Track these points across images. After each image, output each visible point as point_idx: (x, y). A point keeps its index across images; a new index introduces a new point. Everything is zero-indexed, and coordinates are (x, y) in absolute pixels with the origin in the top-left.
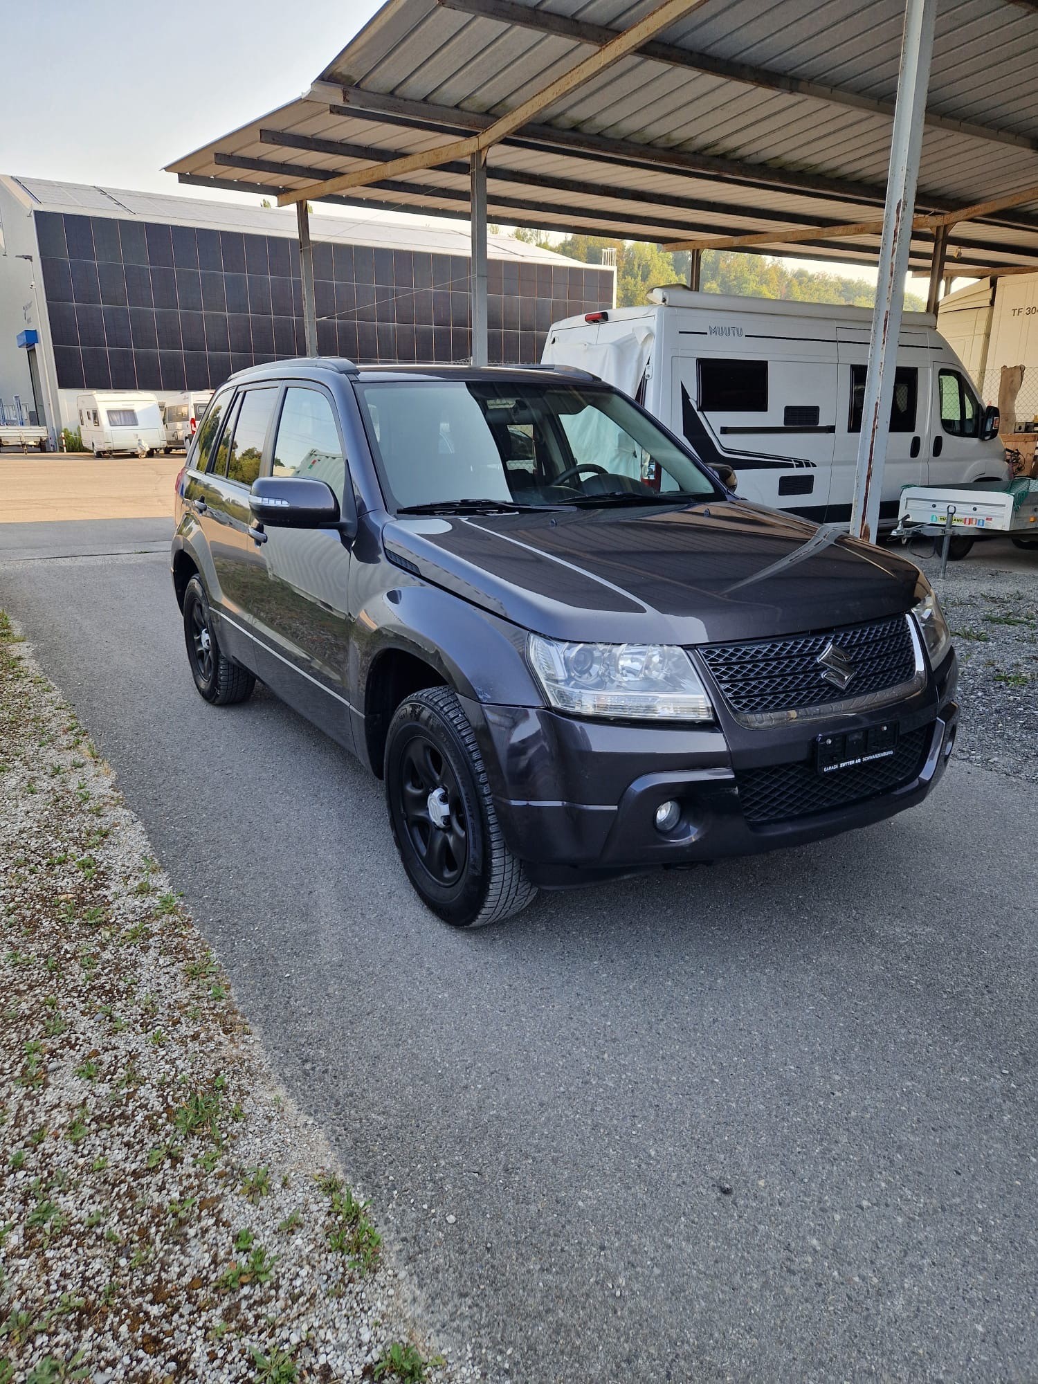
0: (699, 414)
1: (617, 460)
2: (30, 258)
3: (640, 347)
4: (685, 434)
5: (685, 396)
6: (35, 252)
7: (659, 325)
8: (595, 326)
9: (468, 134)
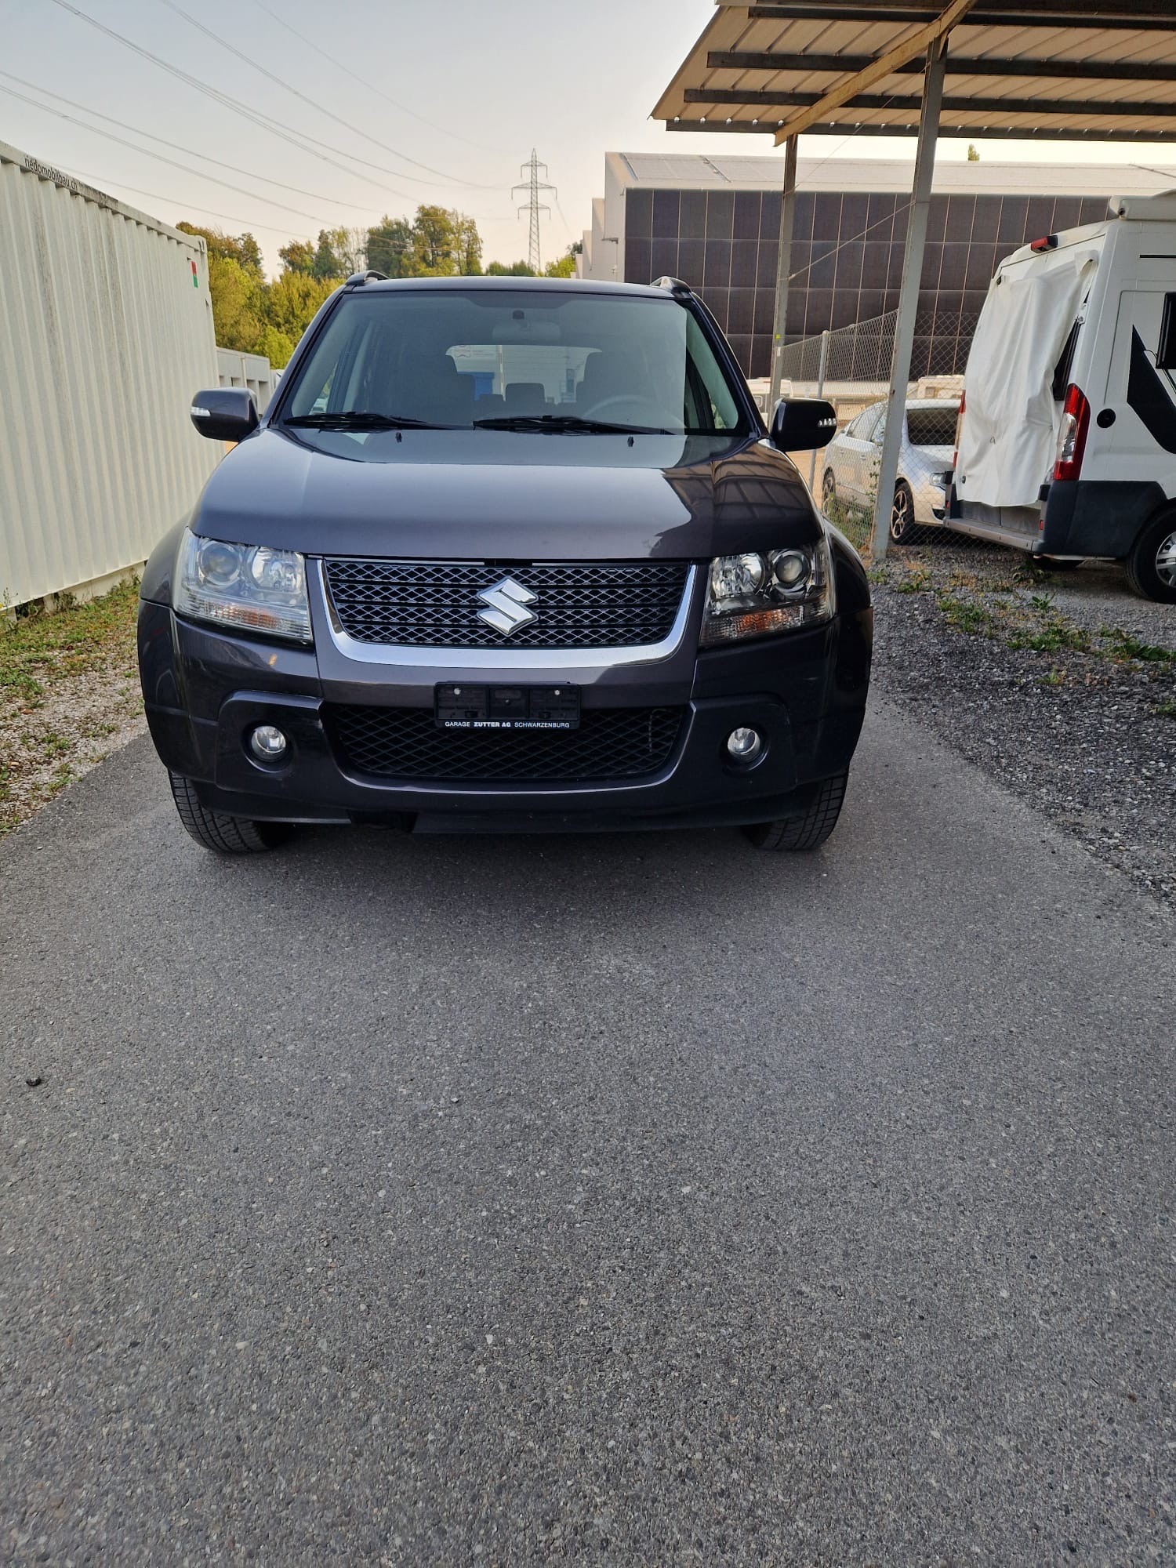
0: (1160, 374)
1: (1025, 436)
2: (616, 241)
3: (1077, 280)
4: (1131, 400)
5: (1137, 346)
6: (621, 236)
7: (1108, 245)
8: (1044, 256)
9: (928, 19)
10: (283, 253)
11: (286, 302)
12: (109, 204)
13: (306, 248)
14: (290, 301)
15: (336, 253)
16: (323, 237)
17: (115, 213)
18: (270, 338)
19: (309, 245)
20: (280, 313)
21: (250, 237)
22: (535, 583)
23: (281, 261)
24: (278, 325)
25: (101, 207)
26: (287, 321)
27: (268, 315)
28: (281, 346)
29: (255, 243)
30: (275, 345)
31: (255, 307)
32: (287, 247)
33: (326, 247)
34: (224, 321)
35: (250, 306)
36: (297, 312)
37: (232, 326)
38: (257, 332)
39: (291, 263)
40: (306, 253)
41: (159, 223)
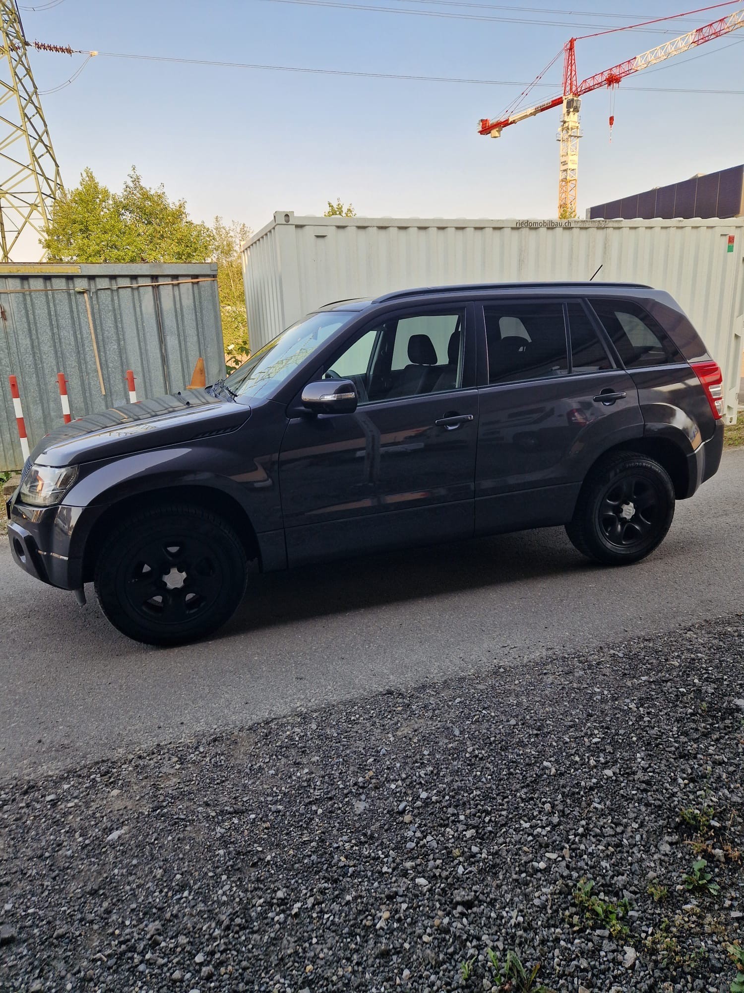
12: (610, 225)
17: (618, 228)
25: (600, 228)
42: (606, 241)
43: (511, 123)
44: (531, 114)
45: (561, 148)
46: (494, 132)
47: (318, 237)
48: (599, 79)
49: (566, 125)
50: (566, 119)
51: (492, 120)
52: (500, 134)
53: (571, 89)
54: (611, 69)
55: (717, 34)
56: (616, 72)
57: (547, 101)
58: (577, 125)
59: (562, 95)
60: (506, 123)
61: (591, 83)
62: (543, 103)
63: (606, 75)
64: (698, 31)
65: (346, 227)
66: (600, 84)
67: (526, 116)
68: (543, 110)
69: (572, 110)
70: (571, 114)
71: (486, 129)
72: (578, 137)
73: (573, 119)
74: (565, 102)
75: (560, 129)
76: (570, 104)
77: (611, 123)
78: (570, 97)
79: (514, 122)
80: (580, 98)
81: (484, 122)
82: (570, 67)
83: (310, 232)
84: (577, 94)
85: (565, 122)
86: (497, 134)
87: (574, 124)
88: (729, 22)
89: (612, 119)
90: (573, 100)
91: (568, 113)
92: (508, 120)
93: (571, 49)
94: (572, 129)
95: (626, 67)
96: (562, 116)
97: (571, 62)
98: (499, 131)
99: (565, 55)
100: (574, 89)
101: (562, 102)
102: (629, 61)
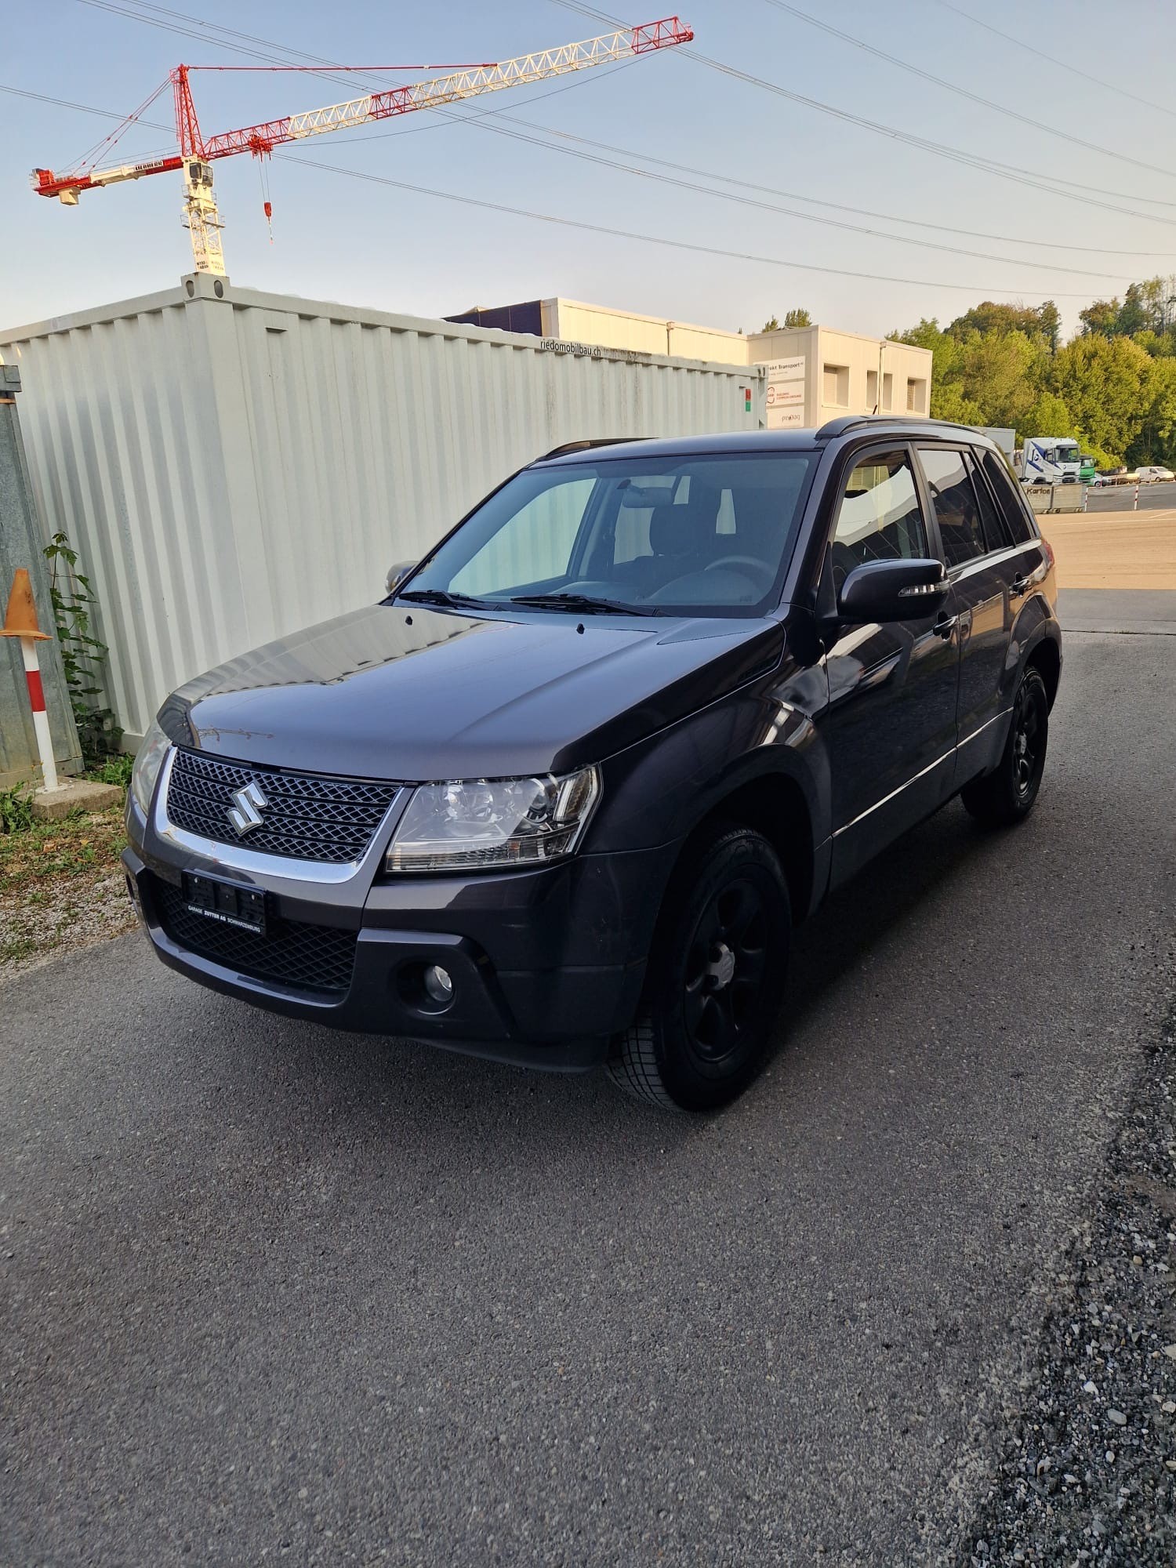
10: (1084, 315)
11: (1069, 367)
12: (640, 359)
13: (1111, 305)
14: (1073, 364)
15: (1144, 305)
16: (1132, 293)
17: (647, 365)
18: (1044, 405)
19: (1114, 302)
20: (1060, 378)
21: (1051, 304)
22: (269, 788)
23: (1081, 323)
24: (1056, 391)
25: (629, 363)
26: (1066, 385)
27: (1047, 382)
28: (1054, 411)
29: (1055, 309)
30: (1048, 411)
31: (1034, 375)
32: (1090, 307)
33: (1134, 301)
34: (999, 393)
35: (1028, 376)
36: (1079, 374)
37: (1006, 397)
38: (1032, 400)
39: (1091, 323)
40: (1111, 310)
41: (704, 363)
42: (637, 380)
43: (96, 184)
44: (130, 176)
45: (193, 240)
46: (66, 194)
47: (269, 330)
48: (237, 140)
49: (195, 203)
50: (193, 194)
51: (59, 174)
52: (76, 199)
53: (193, 147)
54: (253, 128)
55: (402, 109)
56: (262, 133)
57: (156, 159)
58: (213, 207)
59: (180, 154)
60: (86, 183)
61: (224, 144)
62: (149, 161)
63: (247, 136)
64: (377, 97)
65: (315, 317)
66: (240, 149)
67: (120, 178)
68: (149, 172)
69: (200, 181)
70: (200, 187)
71: (49, 187)
72: (218, 226)
73: (203, 195)
74: (187, 166)
75: (185, 208)
76: (195, 170)
77: (268, 214)
78: (195, 159)
79: (98, 184)
80: (210, 164)
81: (43, 175)
82: (185, 111)
83: (258, 321)
84: (204, 157)
85: (192, 199)
86: (71, 199)
87: (207, 205)
88: (415, 96)
89: (267, 206)
90: (199, 165)
91: (196, 185)
92: (88, 178)
93: (183, 81)
94: (206, 212)
95: (276, 130)
96: (185, 188)
97: (185, 105)
98: (75, 194)
99: (173, 91)
100: (198, 147)
101: (181, 165)
102: (280, 121)
